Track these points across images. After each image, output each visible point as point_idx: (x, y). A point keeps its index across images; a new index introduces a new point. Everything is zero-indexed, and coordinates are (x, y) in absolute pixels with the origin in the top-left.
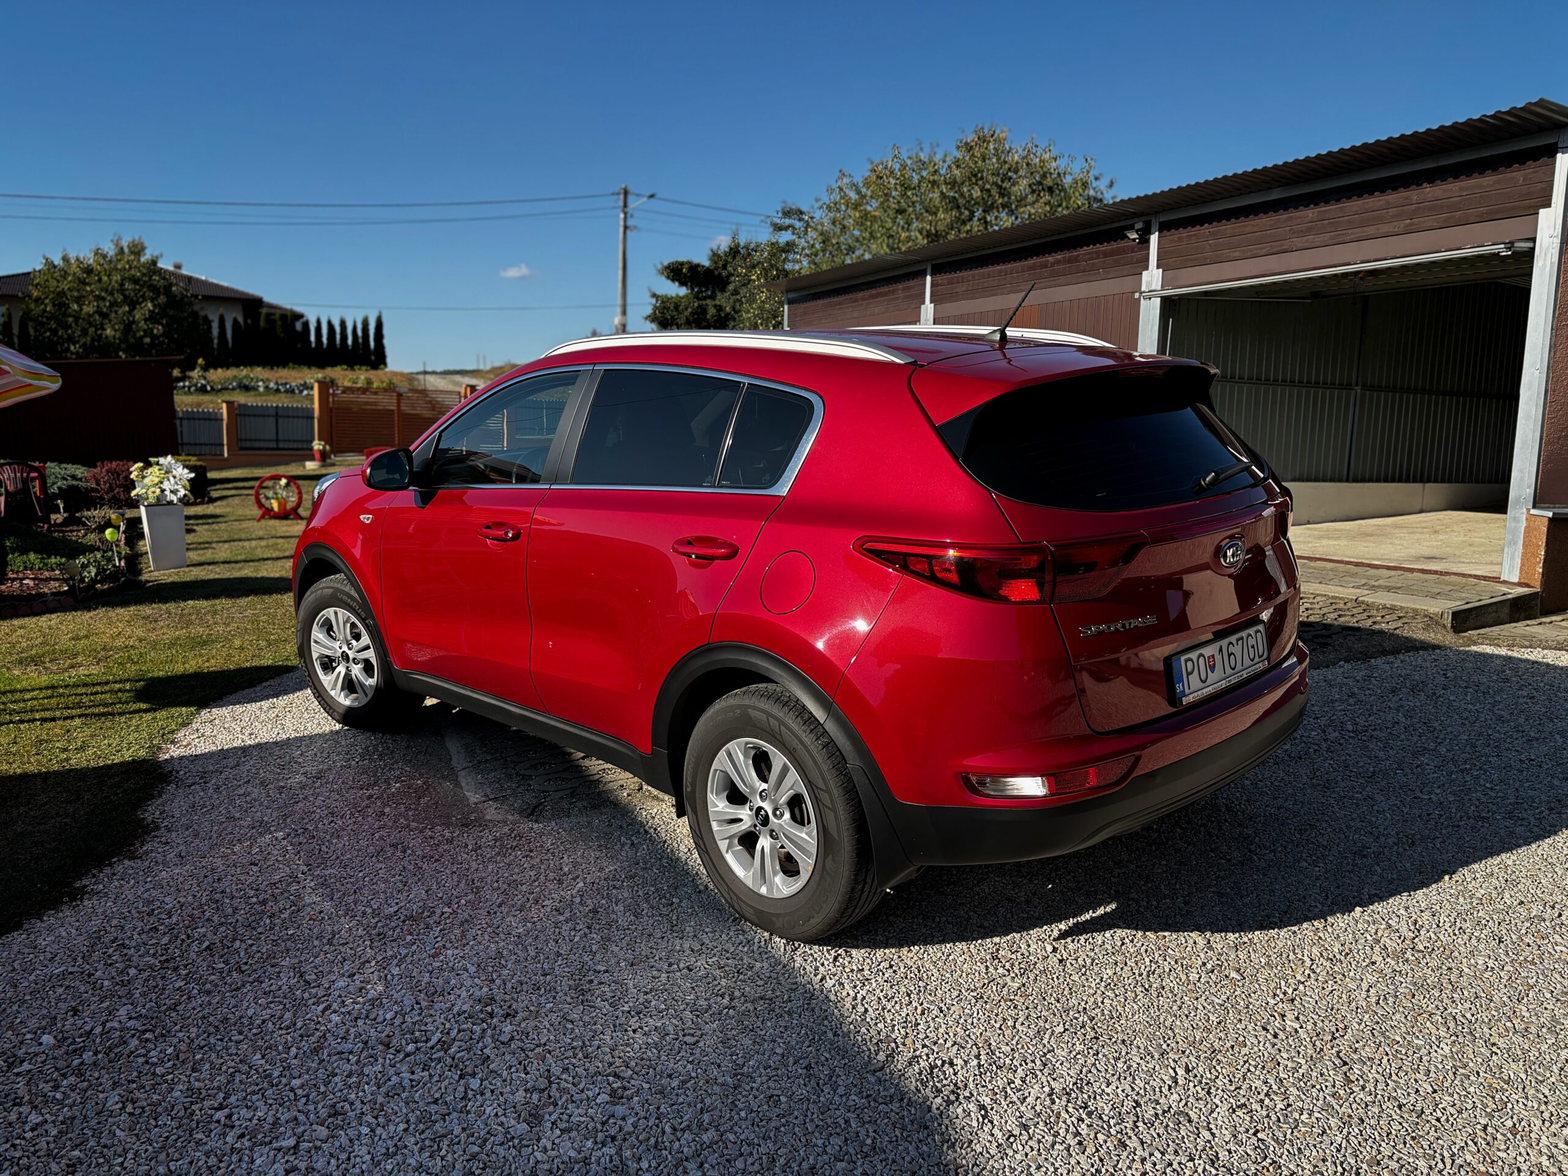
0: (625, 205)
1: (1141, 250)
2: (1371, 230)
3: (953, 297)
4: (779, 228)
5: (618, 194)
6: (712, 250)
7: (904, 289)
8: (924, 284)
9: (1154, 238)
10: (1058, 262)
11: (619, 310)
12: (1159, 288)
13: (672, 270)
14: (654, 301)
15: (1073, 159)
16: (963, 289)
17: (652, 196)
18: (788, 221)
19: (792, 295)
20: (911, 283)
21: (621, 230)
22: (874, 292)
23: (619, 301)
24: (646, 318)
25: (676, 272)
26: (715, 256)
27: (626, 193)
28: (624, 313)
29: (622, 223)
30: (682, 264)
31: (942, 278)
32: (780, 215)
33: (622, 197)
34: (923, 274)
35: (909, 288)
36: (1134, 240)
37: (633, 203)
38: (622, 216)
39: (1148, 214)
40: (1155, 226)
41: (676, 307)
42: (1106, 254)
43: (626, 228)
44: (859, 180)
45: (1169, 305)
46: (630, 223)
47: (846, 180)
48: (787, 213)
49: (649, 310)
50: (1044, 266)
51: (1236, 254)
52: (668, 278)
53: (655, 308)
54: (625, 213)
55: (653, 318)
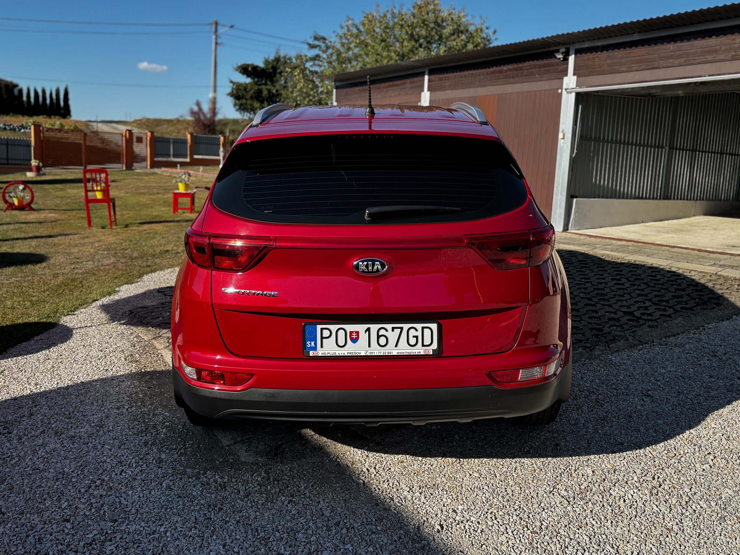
0: (216, 31)
1: (563, 64)
2: (710, 58)
3: (442, 88)
4: (312, 47)
5: (212, 24)
6: (265, 58)
7: (410, 83)
8: (423, 81)
9: (572, 59)
10: (510, 70)
11: (212, 89)
12: (574, 86)
13: (243, 69)
14: (231, 85)
15: (473, 17)
16: (448, 84)
17: (232, 27)
18: (316, 43)
19: (338, 84)
20: (415, 79)
21: (213, 45)
22: (391, 83)
23: (212, 83)
24: (228, 94)
25: (245, 70)
26: (266, 62)
27: (216, 24)
28: (215, 91)
29: (214, 41)
30: (248, 65)
31: (433, 77)
32: (313, 39)
33: (214, 26)
34: (423, 74)
35: (414, 82)
36: (559, 59)
37: (221, 30)
38: (214, 37)
39: (568, 44)
40: (572, 51)
41: (245, 89)
42: (540, 66)
43: (216, 44)
44: (357, 22)
45: (580, 98)
46: (219, 41)
47: (350, 22)
48: (316, 38)
49: (229, 90)
50: (501, 72)
51: (624, 69)
52: (240, 72)
53: (233, 89)
54: (216, 36)
55: (231, 94)
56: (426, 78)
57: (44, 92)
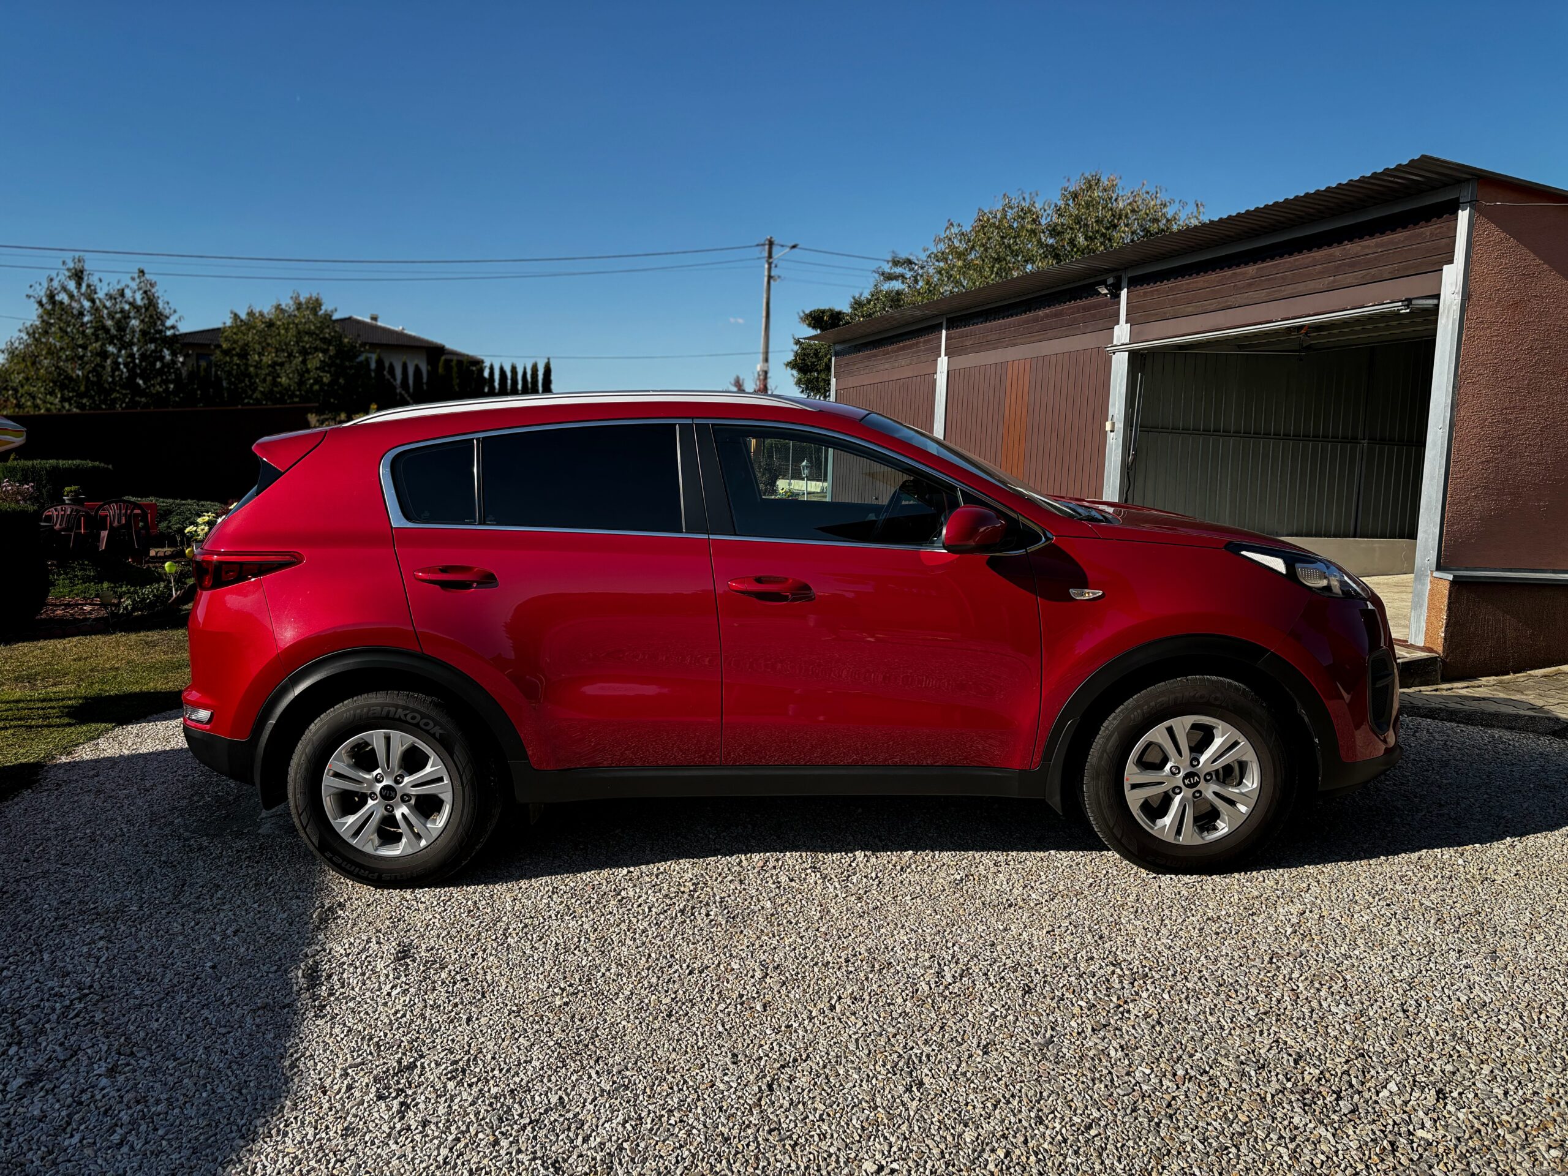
0: (770, 256)
1: (1113, 304)
2: (1301, 287)
3: (963, 350)
4: (890, 277)
5: (763, 245)
6: (854, 298)
7: (925, 342)
8: (941, 338)
9: (1124, 293)
10: (1047, 316)
11: (761, 357)
12: (1127, 341)
13: (813, 318)
14: (796, 348)
16: (971, 342)
17: (794, 247)
18: (898, 270)
19: (838, 347)
20: (931, 337)
21: (766, 279)
22: (896, 346)
23: (761, 348)
24: (788, 364)
25: (816, 319)
26: (858, 304)
27: (771, 244)
28: (766, 360)
29: (766, 273)
30: (823, 312)
31: (954, 332)
32: (890, 264)
33: (767, 247)
34: (938, 328)
35: (929, 341)
36: (1106, 295)
37: (777, 253)
38: (766, 266)
39: (1119, 270)
40: (1125, 283)
41: (816, 354)
42: (1085, 309)
43: (770, 277)
44: (967, 228)
45: (1137, 360)
46: (773, 274)
47: (955, 230)
48: (896, 263)
49: (790, 357)
50: (1036, 320)
51: (1190, 310)
52: (809, 325)
53: (796, 353)
54: (770, 264)
55: (792, 365)
56: (944, 332)
57: (514, 370)
